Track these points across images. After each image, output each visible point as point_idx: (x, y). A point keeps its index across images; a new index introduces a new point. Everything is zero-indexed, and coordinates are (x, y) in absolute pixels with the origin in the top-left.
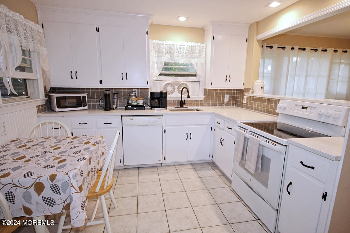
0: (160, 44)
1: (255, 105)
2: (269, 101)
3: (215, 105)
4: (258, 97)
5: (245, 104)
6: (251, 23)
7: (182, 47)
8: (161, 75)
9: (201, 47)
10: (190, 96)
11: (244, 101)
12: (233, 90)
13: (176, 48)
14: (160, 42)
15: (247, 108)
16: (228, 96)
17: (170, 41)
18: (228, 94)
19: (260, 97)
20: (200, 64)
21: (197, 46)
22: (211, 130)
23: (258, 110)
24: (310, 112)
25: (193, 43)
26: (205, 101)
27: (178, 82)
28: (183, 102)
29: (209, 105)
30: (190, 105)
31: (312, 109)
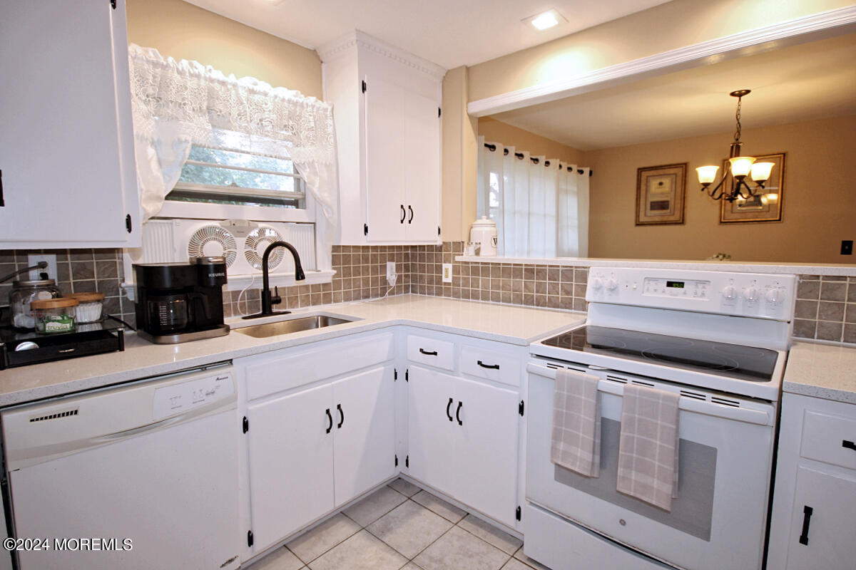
0: (165, 67)
1: (485, 286)
2: (534, 273)
3: (365, 294)
4: (492, 264)
5: (449, 284)
6: (451, 67)
7: (257, 98)
8: (174, 195)
9: (318, 109)
10: (305, 273)
11: (447, 277)
12: (405, 246)
13: (234, 97)
14: (166, 59)
15: (456, 295)
16: (393, 264)
17: (209, 67)
18: (394, 261)
19: (499, 264)
20: (322, 164)
21: (307, 104)
22: (396, 378)
23: (496, 298)
24: (696, 293)
25: (294, 92)
26: (336, 284)
27: (247, 225)
28: (273, 294)
29: (347, 299)
30: (293, 303)
31: (700, 286)
